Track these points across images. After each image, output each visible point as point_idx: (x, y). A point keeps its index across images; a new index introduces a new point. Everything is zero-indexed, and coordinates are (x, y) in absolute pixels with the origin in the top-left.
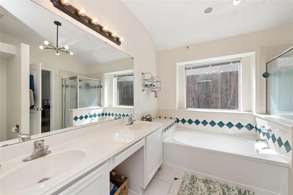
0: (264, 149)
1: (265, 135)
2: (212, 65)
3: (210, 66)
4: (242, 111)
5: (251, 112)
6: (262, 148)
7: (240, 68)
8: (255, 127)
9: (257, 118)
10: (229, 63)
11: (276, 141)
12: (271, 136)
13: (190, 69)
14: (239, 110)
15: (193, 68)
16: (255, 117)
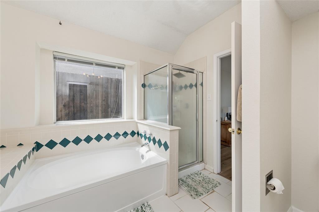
0: (148, 153)
1: (147, 139)
2: (97, 64)
3: (94, 64)
4: (125, 119)
5: (132, 119)
6: (145, 152)
7: (124, 76)
8: (136, 133)
9: (139, 125)
10: (114, 67)
11: (157, 143)
12: (152, 139)
13: (64, 60)
14: (122, 118)
15: (69, 60)
16: (137, 123)
